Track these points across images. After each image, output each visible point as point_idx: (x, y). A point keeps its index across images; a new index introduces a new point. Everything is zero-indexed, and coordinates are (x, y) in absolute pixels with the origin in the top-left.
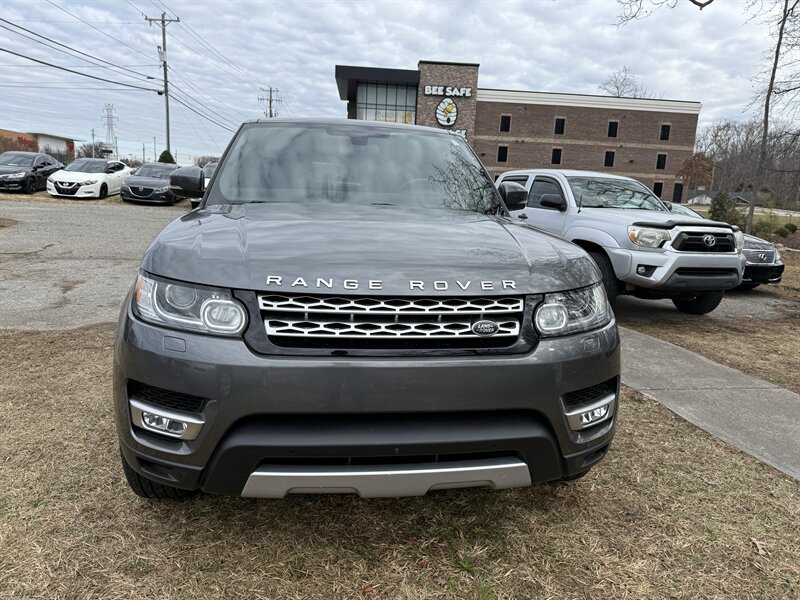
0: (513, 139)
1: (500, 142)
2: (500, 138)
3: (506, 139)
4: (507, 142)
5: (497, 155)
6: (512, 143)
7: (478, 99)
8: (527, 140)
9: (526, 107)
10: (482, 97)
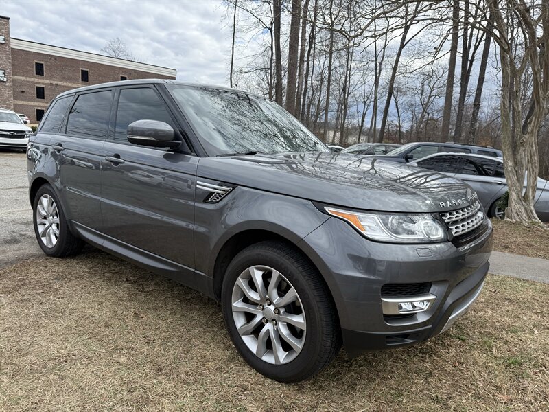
0: (48, 82)
1: (37, 83)
2: (36, 80)
3: (42, 81)
4: (43, 84)
5: (36, 93)
6: (46, 84)
7: (12, 47)
8: (60, 83)
9: (56, 58)
10: (15, 45)
